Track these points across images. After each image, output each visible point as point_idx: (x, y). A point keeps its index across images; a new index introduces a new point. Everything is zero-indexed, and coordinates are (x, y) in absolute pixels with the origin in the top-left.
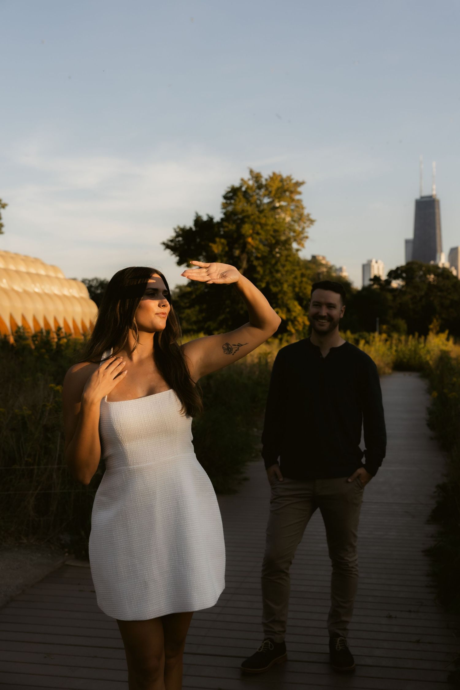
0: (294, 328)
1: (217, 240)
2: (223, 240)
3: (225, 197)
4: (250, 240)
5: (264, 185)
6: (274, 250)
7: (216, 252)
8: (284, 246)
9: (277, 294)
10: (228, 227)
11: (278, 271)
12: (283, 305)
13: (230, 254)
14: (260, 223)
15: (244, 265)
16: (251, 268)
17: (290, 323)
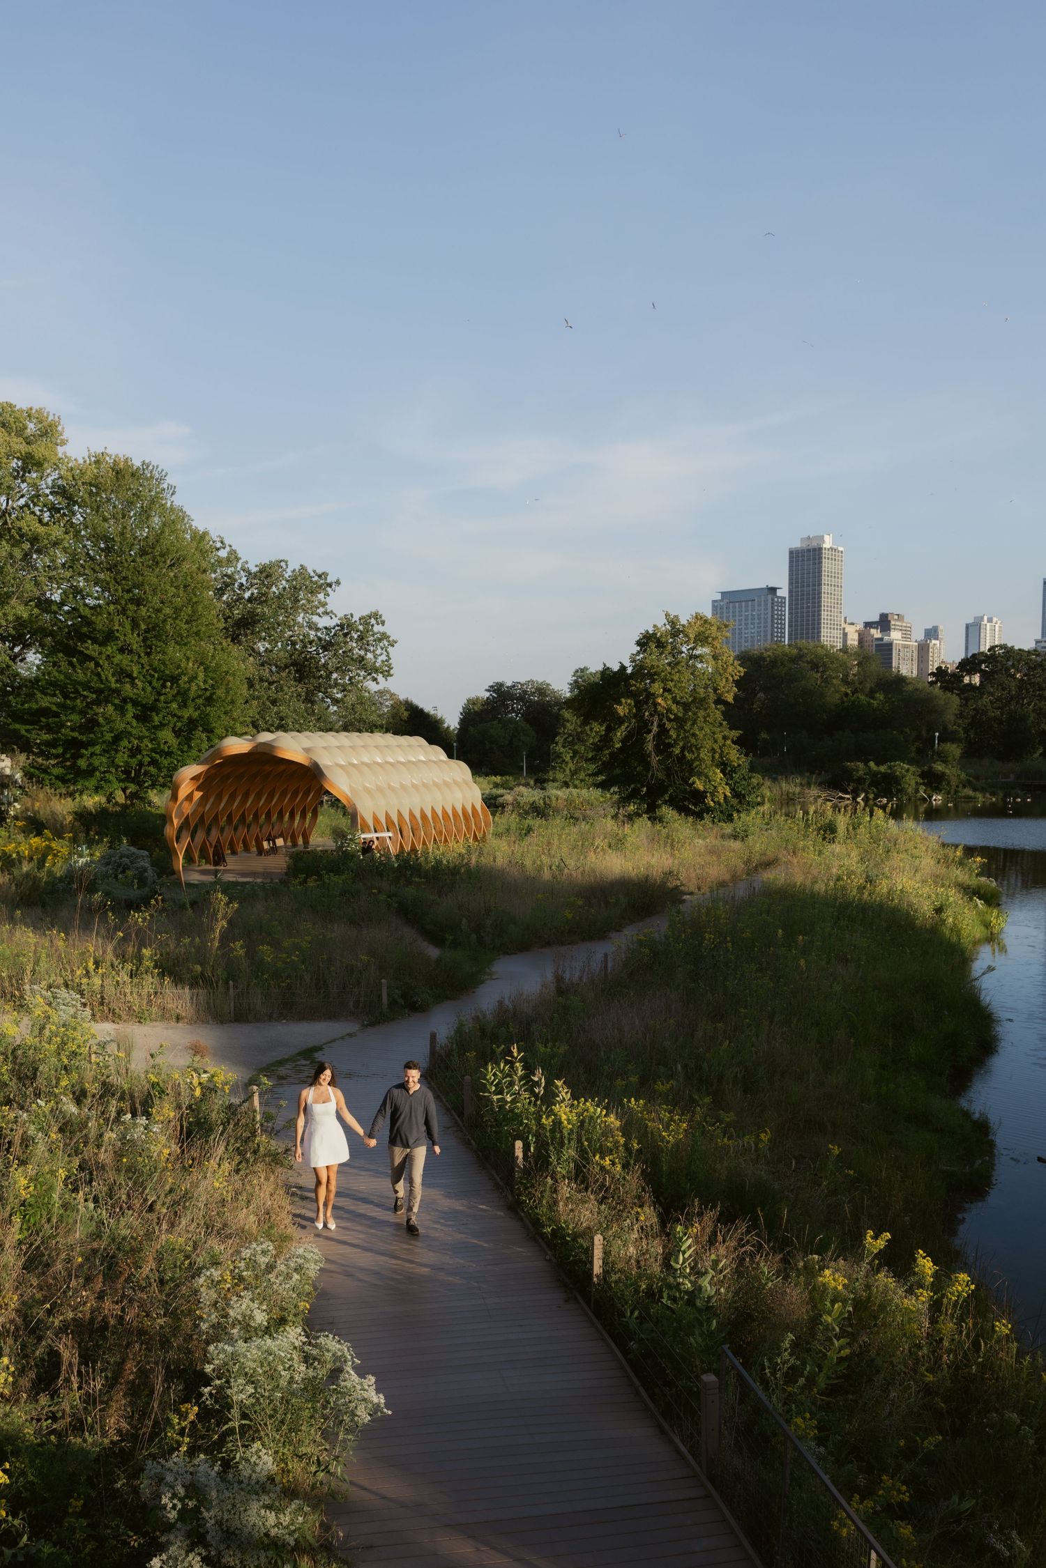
0: (712, 800)
1: (623, 700)
2: (629, 701)
3: (639, 643)
4: (660, 700)
5: (682, 631)
6: (690, 710)
7: (622, 714)
8: (702, 705)
9: (693, 761)
10: (636, 685)
11: (694, 735)
12: (699, 774)
13: (638, 716)
14: (672, 680)
15: (655, 729)
16: (663, 731)
17: (708, 795)
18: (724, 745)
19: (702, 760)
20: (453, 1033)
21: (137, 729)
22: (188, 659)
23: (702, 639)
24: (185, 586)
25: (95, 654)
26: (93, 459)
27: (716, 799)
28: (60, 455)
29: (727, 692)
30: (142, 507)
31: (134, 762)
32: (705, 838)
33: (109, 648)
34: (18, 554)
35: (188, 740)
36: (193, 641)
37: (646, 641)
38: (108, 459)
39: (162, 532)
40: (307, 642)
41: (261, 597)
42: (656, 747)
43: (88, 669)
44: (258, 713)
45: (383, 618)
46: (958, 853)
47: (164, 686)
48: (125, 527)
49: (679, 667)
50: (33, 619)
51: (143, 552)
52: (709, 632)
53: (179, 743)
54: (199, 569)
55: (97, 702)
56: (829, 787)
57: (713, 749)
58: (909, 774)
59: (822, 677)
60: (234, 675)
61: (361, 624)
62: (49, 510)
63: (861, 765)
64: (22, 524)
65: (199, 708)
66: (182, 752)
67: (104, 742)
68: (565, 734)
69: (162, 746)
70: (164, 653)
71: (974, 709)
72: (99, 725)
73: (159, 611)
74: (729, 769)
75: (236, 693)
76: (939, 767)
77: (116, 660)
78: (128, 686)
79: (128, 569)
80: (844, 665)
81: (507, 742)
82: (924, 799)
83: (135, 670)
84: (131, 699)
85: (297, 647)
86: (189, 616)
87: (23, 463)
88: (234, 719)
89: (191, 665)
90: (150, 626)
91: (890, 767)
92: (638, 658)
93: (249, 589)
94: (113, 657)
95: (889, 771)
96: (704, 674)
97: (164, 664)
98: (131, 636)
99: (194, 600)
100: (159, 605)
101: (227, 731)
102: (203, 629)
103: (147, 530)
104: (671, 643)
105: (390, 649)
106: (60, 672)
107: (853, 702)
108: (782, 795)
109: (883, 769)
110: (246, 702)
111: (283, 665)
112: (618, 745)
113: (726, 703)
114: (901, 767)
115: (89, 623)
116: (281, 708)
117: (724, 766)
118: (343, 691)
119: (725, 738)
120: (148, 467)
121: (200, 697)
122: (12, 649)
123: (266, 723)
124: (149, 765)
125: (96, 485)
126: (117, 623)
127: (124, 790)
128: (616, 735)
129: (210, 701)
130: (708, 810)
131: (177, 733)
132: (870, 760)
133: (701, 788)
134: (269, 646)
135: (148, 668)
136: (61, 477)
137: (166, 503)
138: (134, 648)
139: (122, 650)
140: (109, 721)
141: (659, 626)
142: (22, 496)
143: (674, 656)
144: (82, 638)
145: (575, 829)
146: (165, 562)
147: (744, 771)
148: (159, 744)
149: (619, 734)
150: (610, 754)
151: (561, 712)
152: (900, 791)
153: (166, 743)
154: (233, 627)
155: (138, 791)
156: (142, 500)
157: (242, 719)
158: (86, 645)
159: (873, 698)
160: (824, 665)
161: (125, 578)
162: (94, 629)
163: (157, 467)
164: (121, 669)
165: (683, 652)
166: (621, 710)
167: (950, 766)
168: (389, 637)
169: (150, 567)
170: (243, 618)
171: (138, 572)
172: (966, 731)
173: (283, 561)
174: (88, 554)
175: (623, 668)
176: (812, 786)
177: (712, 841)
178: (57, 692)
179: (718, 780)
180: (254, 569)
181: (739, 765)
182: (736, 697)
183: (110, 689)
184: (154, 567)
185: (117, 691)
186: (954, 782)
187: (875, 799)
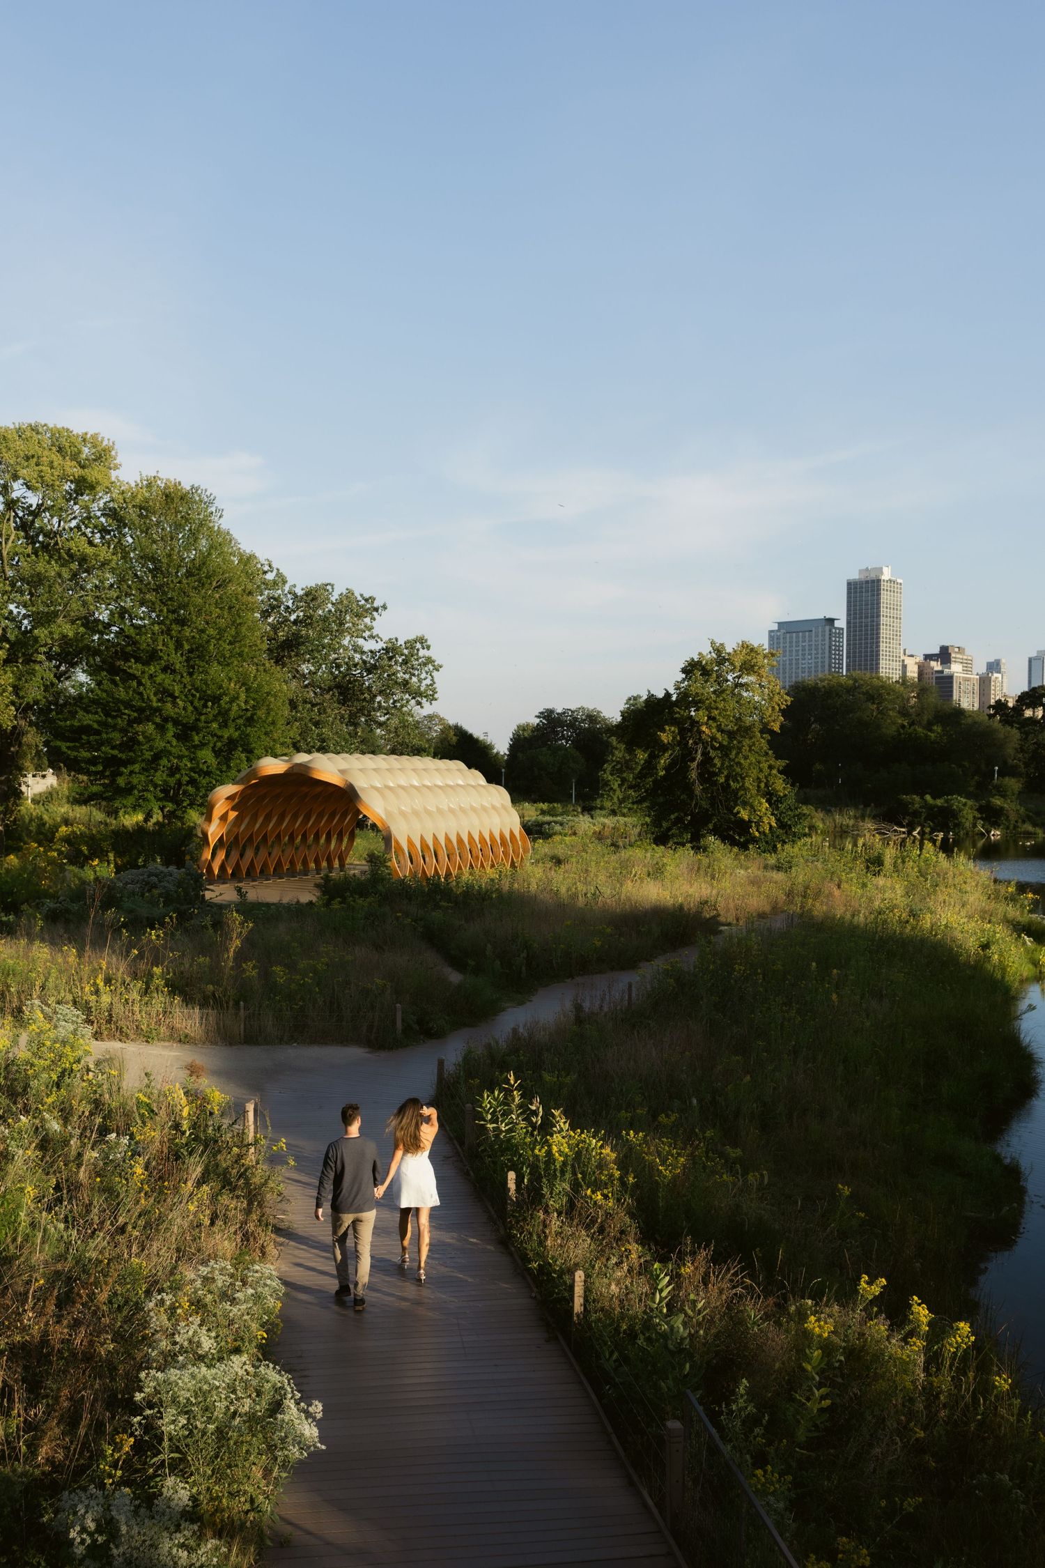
0: (757, 830)
1: (667, 728)
2: (673, 729)
3: (684, 671)
4: (704, 728)
5: (727, 659)
6: (735, 738)
7: (666, 741)
8: (747, 734)
9: (738, 790)
10: (679, 712)
11: (739, 764)
12: (745, 804)
13: (682, 743)
14: (717, 709)
15: (699, 757)
16: (707, 759)
17: (753, 825)
18: (770, 774)
19: (746, 789)
20: (460, 1059)
21: (177, 747)
22: (230, 679)
23: (748, 667)
24: (230, 608)
25: (138, 674)
26: (145, 483)
27: (761, 830)
28: (113, 479)
29: (774, 721)
30: (190, 530)
31: (172, 781)
32: (747, 869)
33: (152, 668)
34: (66, 574)
35: (228, 760)
36: (236, 663)
37: (691, 669)
38: (159, 482)
39: (209, 554)
40: (352, 665)
41: (306, 620)
42: (700, 775)
43: (130, 687)
44: (300, 735)
45: (428, 643)
46: (1010, 890)
47: (205, 706)
48: (172, 549)
49: (724, 695)
50: (78, 638)
51: (189, 574)
52: (755, 660)
53: (219, 763)
54: (244, 591)
55: (138, 721)
56: (884, 820)
57: (758, 778)
58: (966, 808)
59: (878, 708)
60: (275, 696)
61: (406, 648)
62: (100, 532)
63: (917, 798)
64: (72, 544)
65: (239, 728)
66: (221, 772)
67: (143, 760)
68: (613, 761)
69: (201, 766)
70: (207, 673)
71: (1034, 743)
72: (139, 743)
73: (203, 631)
74: (775, 799)
75: (277, 714)
76: (997, 801)
77: (158, 680)
78: (169, 705)
79: (174, 590)
80: (900, 696)
81: (556, 769)
82: (982, 834)
83: (177, 689)
84: (172, 718)
85: (342, 669)
86: (232, 637)
87: (76, 486)
88: (274, 740)
89: (232, 685)
90: (194, 646)
91: (947, 801)
92: (682, 685)
93: (295, 612)
94: (156, 676)
95: (946, 805)
96: (749, 702)
97: (206, 684)
98: (174, 656)
99: (238, 621)
100: (202, 625)
101: (267, 751)
102: (246, 650)
103: (194, 552)
104: (717, 671)
105: (435, 674)
106: (103, 691)
107: (910, 734)
108: (835, 827)
109: (939, 802)
110: (288, 724)
111: (326, 687)
112: (662, 773)
113: (772, 732)
114: (958, 801)
115: (135, 643)
116: (324, 730)
117: (770, 796)
118: (386, 714)
119: (771, 767)
120: (197, 490)
121: (241, 717)
122: (58, 667)
123: (307, 745)
124: (187, 785)
125: (144, 509)
126: (161, 643)
127: (162, 809)
128: (659, 762)
129: (250, 721)
130: (754, 840)
131: (217, 753)
132: (927, 793)
133: (746, 818)
134: (312, 668)
135: (190, 688)
136: (112, 500)
137: (214, 526)
138: (177, 667)
139: (165, 670)
140: (149, 739)
141: (705, 654)
142: (75, 518)
143: (719, 684)
144: (126, 657)
145: (614, 857)
146: (211, 583)
147: (791, 801)
148: (198, 764)
149: (662, 761)
150: (653, 781)
151: (610, 740)
152: (958, 825)
153: (205, 762)
154: (277, 649)
155: (175, 810)
156: (190, 523)
157: (282, 740)
158: (130, 664)
159: (931, 730)
160: (880, 695)
161: (171, 599)
162: (139, 649)
163: (206, 490)
164: (164, 688)
165: (727, 681)
166: (665, 737)
167: (1009, 801)
168: (434, 662)
169: (196, 589)
170: (287, 640)
171: (184, 593)
172: (1027, 765)
173: (330, 584)
174: (136, 575)
175: (668, 695)
176: (866, 818)
177: (754, 870)
178: (99, 710)
179: (763, 810)
180: (300, 593)
181: (785, 795)
182: (782, 727)
183: (151, 708)
184: (200, 589)
185: (158, 710)
186: (1013, 817)
187: (931, 833)
